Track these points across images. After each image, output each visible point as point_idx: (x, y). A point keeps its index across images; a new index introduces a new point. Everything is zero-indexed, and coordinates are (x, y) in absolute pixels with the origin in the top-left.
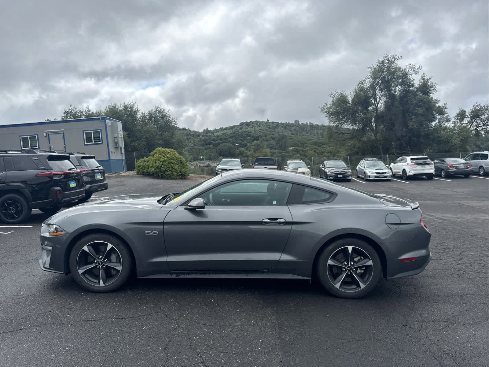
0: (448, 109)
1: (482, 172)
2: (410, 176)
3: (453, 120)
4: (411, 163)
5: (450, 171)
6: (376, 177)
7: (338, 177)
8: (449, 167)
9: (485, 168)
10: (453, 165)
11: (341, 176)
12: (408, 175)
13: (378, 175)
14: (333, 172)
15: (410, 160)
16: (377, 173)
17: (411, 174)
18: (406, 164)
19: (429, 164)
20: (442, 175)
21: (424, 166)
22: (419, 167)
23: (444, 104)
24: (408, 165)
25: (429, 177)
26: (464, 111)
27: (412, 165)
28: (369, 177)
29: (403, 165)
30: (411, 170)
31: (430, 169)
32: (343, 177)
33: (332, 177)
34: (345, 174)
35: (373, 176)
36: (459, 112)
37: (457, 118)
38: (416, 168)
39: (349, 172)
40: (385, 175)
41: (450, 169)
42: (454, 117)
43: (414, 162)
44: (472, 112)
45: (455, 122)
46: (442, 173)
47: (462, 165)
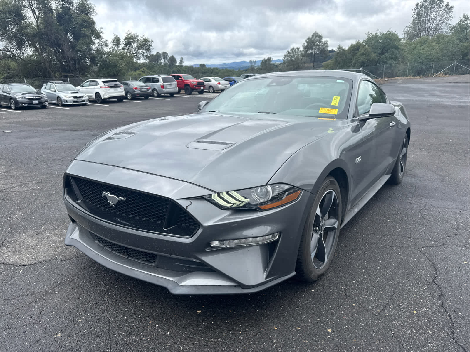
0: (103, 33)
1: (155, 94)
2: (105, 99)
3: (110, 45)
4: (105, 86)
5: (136, 93)
6: (74, 102)
7: (33, 103)
8: (134, 89)
9: (158, 90)
10: (138, 88)
11: (36, 102)
12: (103, 98)
13: (75, 99)
14: (25, 98)
15: (102, 83)
16: (75, 97)
17: (107, 96)
18: (98, 86)
19: (120, 87)
20: (128, 97)
21: (116, 88)
22: (112, 90)
23: (100, 28)
24: (101, 87)
25: (120, 99)
26: (118, 38)
27: (106, 87)
28: (67, 101)
29: (95, 88)
30: (106, 93)
31: (120, 92)
32: (40, 103)
33: (26, 103)
34: (42, 99)
35: (71, 101)
36: (114, 38)
37: (113, 44)
38: (110, 91)
39: (44, 97)
40: (83, 99)
41: (135, 92)
42: (111, 43)
43: (107, 84)
44: (126, 39)
45: (112, 47)
46: (128, 95)
47: (144, 87)
